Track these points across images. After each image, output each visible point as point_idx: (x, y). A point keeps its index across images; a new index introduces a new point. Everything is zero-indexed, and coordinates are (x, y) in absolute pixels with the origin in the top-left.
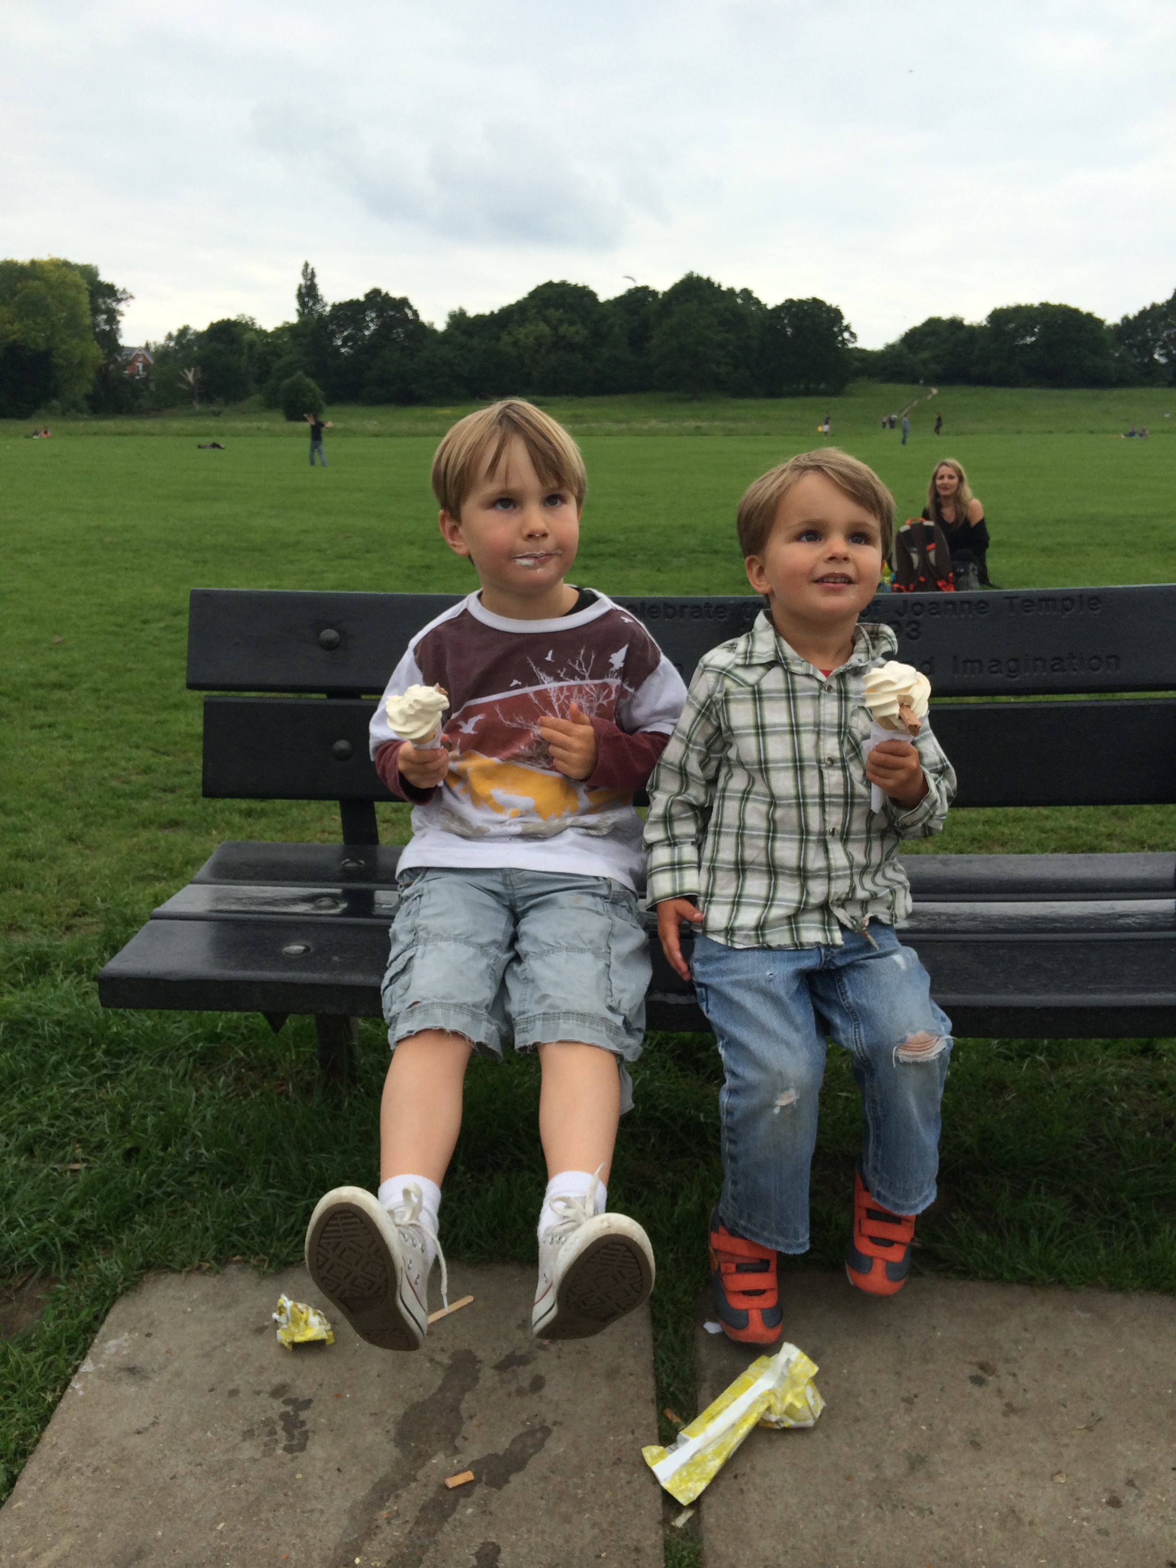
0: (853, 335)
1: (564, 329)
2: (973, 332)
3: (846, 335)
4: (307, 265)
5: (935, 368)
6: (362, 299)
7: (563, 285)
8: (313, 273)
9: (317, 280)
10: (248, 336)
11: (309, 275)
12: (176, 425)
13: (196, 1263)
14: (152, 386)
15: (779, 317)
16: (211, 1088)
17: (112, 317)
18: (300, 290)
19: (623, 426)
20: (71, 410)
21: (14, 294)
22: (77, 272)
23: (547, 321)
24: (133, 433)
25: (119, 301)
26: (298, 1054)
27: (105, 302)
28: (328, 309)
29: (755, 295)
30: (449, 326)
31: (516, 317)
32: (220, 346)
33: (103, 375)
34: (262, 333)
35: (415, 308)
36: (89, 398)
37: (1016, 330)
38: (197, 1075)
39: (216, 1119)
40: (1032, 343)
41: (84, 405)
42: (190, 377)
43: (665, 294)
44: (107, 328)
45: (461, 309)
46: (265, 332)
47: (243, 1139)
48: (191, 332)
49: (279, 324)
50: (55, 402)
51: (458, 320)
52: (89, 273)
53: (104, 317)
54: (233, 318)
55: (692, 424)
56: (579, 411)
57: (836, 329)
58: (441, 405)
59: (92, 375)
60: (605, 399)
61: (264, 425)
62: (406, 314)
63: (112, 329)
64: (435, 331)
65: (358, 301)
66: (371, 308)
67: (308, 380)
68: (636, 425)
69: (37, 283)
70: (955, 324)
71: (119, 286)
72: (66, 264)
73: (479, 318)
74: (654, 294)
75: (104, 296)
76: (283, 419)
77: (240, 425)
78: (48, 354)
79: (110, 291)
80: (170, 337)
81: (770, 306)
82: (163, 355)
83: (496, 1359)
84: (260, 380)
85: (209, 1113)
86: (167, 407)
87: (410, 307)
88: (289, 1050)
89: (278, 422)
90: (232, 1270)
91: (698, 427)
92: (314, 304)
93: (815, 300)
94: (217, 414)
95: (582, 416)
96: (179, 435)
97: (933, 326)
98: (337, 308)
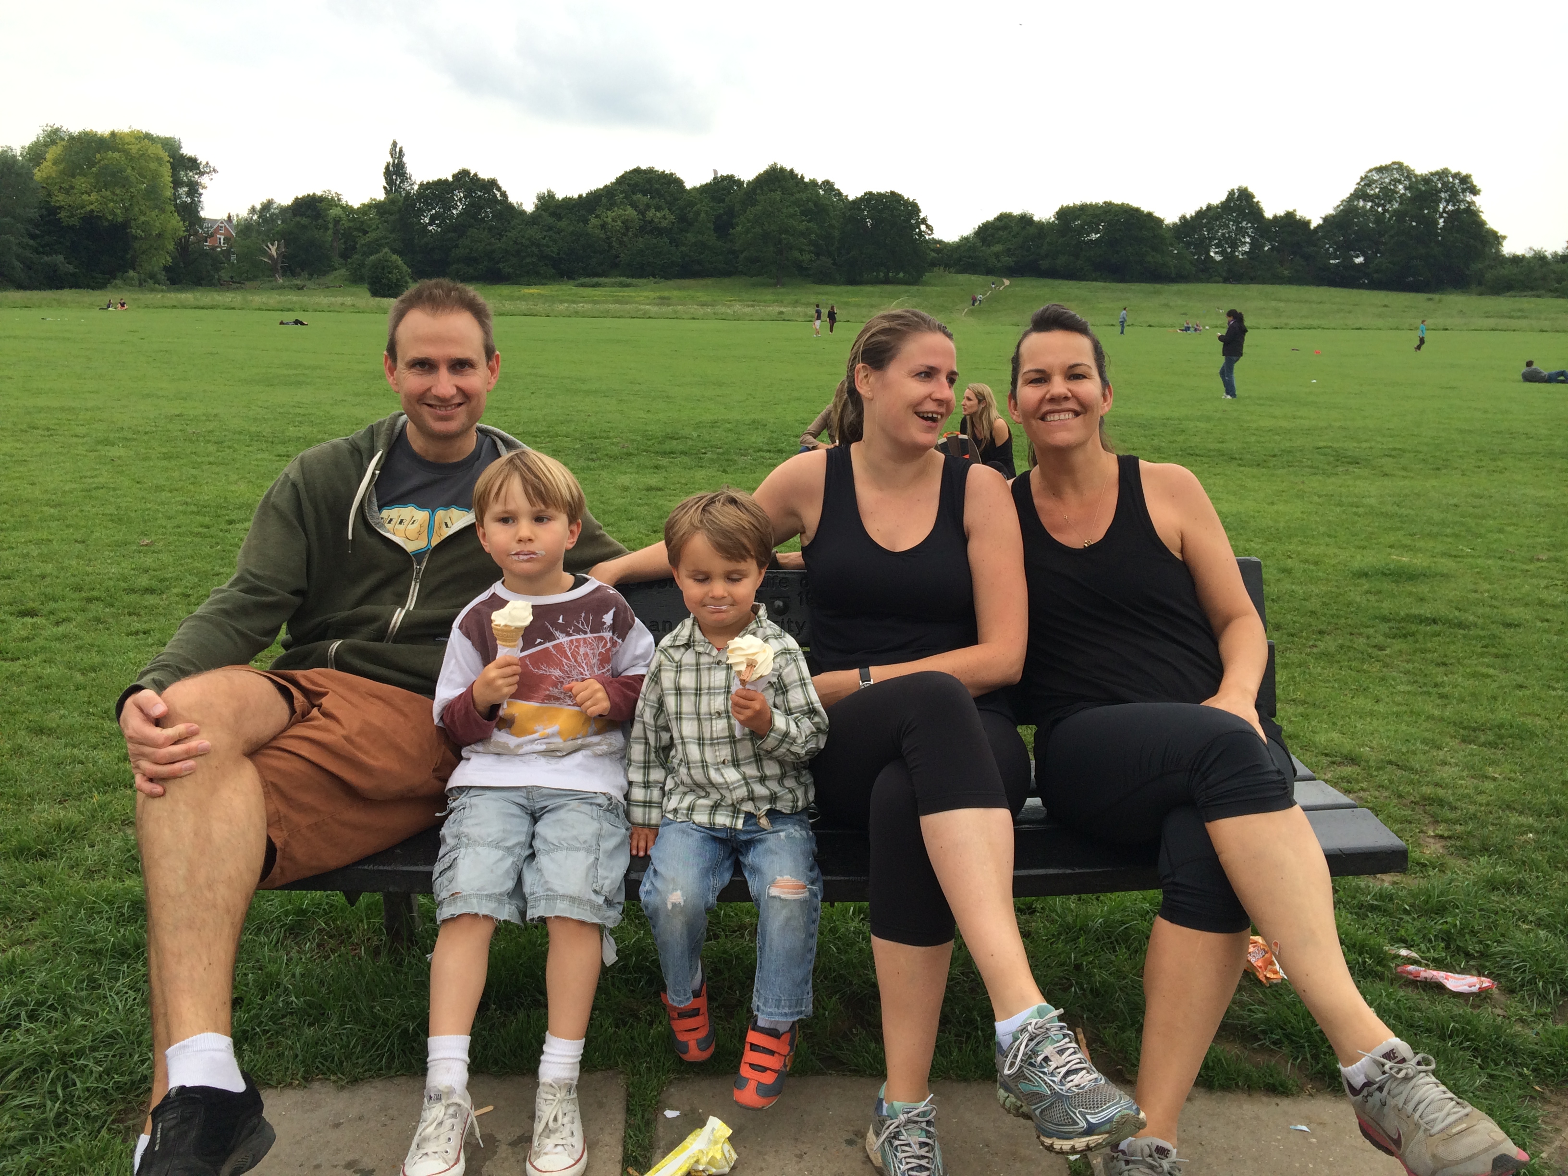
0: (928, 227)
1: (650, 214)
2: (1042, 228)
3: (923, 227)
4: (395, 144)
5: (1007, 260)
6: (450, 179)
7: (651, 171)
8: (401, 151)
9: (405, 159)
10: (334, 212)
11: (397, 153)
12: (258, 299)
13: (289, 1080)
14: (233, 258)
15: (859, 209)
16: (298, 952)
17: (194, 189)
18: (387, 168)
19: (709, 310)
20: (147, 282)
21: (92, 164)
22: (159, 145)
23: (634, 206)
24: (212, 307)
25: (202, 174)
26: (369, 923)
27: (187, 175)
28: (416, 187)
29: (836, 187)
30: (537, 207)
31: (604, 200)
32: (304, 221)
33: (183, 247)
34: (347, 209)
35: (503, 189)
36: (166, 269)
37: (1082, 226)
38: (288, 942)
39: (303, 975)
40: (1097, 239)
41: (162, 276)
42: (273, 251)
43: (749, 183)
44: (189, 200)
45: (549, 192)
46: (351, 207)
47: (324, 990)
48: (275, 206)
49: (366, 201)
50: (131, 273)
51: (547, 202)
52: (171, 146)
53: (186, 189)
54: (319, 193)
55: (774, 309)
56: (666, 294)
57: (913, 222)
58: (529, 284)
59: (171, 246)
60: (692, 282)
61: (349, 300)
62: (495, 195)
63: (193, 201)
64: (523, 213)
65: (446, 181)
66: (459, 188)
67: (395, 257)
68: (721, 309)
69: (116, 155)
70: (1025, 220)
71: (202, 159)
72: (148, 137)
73: (567, 201)
74: (739, 183)
75: (187, 168)
76: (368, 294)
77: (323, 299)
78: (125, 225)
79: (192, 164)
80: (253, 210)
81: (851, 198)
82: (246, 228)
83: (510, 1139)
84: (345, 255)
85: (298, 970)
86: (248, 279)
87: (499, 189)
88: (362, 921)
89: (362, 298)
90: (316, 1085)
91: (781, 313)
92: (402, 182)
93: (893, 193)
94: (300, 288)
95: (668, 298)
96: (259, 309)
97: (1004, 220)
98: (424, 187)
